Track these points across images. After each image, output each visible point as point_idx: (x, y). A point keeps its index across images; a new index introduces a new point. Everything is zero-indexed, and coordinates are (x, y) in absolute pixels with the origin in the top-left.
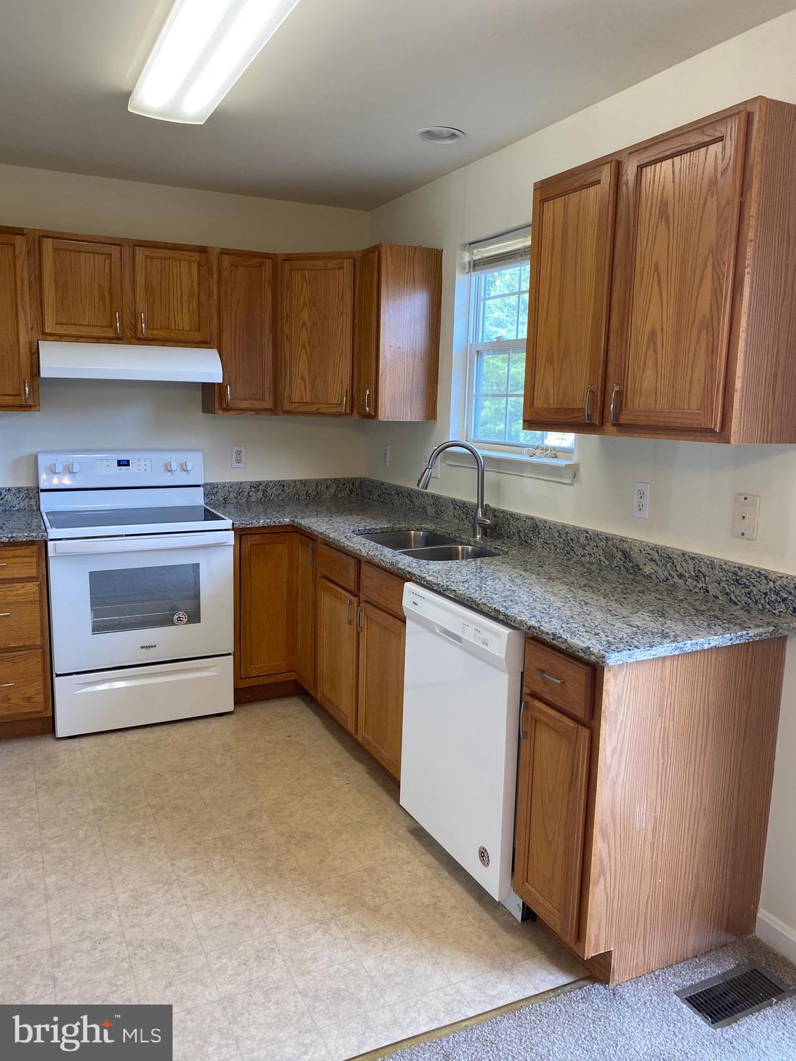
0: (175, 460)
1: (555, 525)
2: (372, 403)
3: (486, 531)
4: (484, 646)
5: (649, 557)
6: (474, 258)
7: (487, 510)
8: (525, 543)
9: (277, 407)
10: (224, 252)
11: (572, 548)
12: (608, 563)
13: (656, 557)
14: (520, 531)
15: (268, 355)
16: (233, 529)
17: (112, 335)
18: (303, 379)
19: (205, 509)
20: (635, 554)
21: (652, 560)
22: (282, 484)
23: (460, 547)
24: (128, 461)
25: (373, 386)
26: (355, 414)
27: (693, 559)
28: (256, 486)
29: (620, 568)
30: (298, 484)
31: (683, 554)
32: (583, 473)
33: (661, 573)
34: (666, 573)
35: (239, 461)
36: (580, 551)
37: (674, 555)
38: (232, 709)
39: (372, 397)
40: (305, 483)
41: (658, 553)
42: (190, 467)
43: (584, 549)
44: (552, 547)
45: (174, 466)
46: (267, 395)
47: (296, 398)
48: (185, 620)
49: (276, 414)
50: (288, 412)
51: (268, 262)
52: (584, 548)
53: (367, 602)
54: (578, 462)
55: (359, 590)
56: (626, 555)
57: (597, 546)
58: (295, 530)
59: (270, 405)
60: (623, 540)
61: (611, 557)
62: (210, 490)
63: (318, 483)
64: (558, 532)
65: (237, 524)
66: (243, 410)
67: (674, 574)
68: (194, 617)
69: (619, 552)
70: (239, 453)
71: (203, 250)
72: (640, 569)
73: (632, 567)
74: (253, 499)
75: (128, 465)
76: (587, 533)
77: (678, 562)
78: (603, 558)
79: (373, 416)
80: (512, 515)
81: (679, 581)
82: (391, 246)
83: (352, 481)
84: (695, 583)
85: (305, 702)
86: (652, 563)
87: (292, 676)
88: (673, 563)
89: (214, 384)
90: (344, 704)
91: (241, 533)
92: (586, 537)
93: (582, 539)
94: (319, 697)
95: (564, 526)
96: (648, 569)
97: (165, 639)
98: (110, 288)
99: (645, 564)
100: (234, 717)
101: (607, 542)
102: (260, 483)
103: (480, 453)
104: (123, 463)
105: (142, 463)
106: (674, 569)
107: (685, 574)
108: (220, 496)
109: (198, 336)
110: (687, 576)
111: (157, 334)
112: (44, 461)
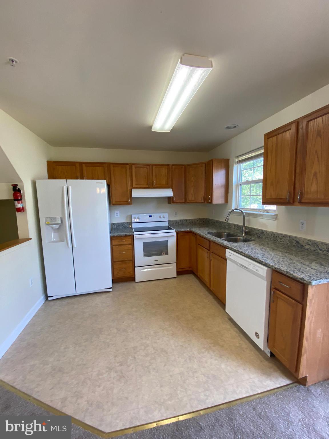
0: (162, 215)
1: (270, 232)
2: (211, 199)
3: (246, 233)
4: (257, 272)
5: (307, 243)
6: (239, 160)
7: (246, 228)
8: (259, 237)
9: (185, 202)
10: (173, 165)
11: (276, 239)
12: (290, 244)
13: (310, 243)
14: (257, 233)
15: (184, 189)
16: (176, 232)
17: (148, 187)
18: (192, 194)
19: (169, 227)
20: (301, 242)
22: (186, 220)
23: (239, 238)
24: (151, 216)
25: (211, 195)
26: (206, 203)
28: (180, 221)
29: (295, 246)
30: (191, 221)
31: (321, 243)
32: (279, 217)
33: (312, 249)
34: (314, 249)
35: (176, 215)
36: (279, 240)
37: (318, 243)
38: (176, 276)
39: (211, 198)
40: (192, 220)
42: (165, 216)
44: (269, 239)
45: (162, 217)
46: (183, 199)
47: (190, 199)
48: (165, 254)
50: (188, 203)
51: (183, 167)
52: (281, 239)
53: (213, 253)
54: (277, 214)
55: (210, 249)
56: (298, 242)
57: (286, 239)
58: (190, 232)
59: (184, 201)
60: (296, 237)
61: (292, 242)
62: (169, 222)
63: (195, 220)
64: (271, 234)
65: (177, 231)
66: (178, 203)
67: (318, 249)
68: (167, 253)
70: (176, 213)
71: (168, 165)
72: (304, 247)
73: (300, 246)
74: (179, 224)
75: (151, 217)
76: (282, 235)
77: (319, 245)
78: (288, 243)
79: (211, 202)
80: (254, 229)
81: (320, 251)
82: (216, 159)
83: (204, 219)
85: (194, 276)
86: (308, 245)
87: (190, 269)
88: (317, 246)
89: (171, 197)
90: (206, 279)
91: (178, 233)
93: (280, 237)
94: (198, 275)
95: (273, 233)
96: (307, 247)
97: (160, 258)
98: (147, 176)
99: (305, 245)
100: (176, 279)
101: (290, 238)
102: (181, 220)
103: (244, 212)
104: (150, 216)
105: (154, 216)
108: (172, 223)
109: (167, 186)
110: (324, 250)
111: (158, 186)
112: (133, 216)
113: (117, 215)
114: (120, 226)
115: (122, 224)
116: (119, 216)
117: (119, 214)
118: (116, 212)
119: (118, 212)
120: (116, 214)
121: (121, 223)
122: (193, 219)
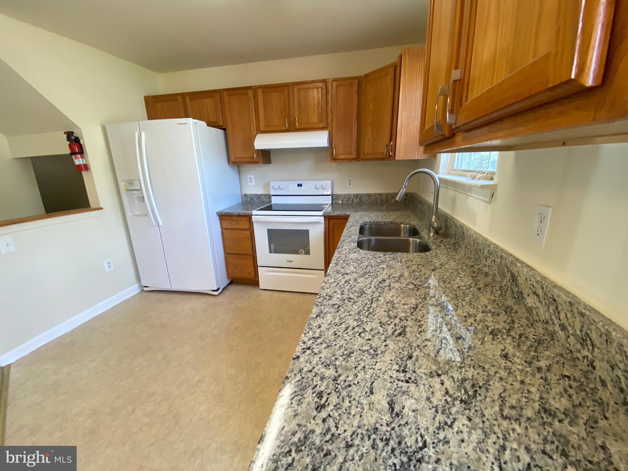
0: (319, 183)
2: (393, 150)
5: (534, 289)
9: (358, 158)
10: (334, 80)
11: (479, 257)
12: (499, 279)
13: (540, 292)
15: (355, 130)
16: (323, 216)
17: (285, 129)
18: (369, 141)
20: (521, 280)
21: (535, 293)
22: (369, 195)
24: (302, 184)
27: (582, 315)
28: (356, 196)
29: (507, 288)
31: (570, 302)
32: (499, 193)
33: (542, 312)
34: (547, 315)
35: (350, 184)
36: (483, 262)
37: (560, 299)
39: (393, 147)
40: (381, 195)
41: (543, 288)
42: (325, 186)
43: (486, 260)
45: (319, 187)
46: (354, 152)
47: (366, 152)
48: (304, 253)
49: (359, 161)
50: (363, 160)
51: (356, 81)
54: (497, 183)
56: (514, 279)
57: (494, 261)
59: (354, 156)
61: (503, 276)
62: (334, 197)
63: (387, 195)
66: (343, 159)
67: (556, 321)
68: (307, 252)
69: (509, 273)
70: (350, 180)
71: (324, 81)
72: (523, 298)
73: (518, 292)
74: (355, 202)
75: (301, 186)
77: (563, 309)
78: (497, 274)
79: (394, 157)
81: (560, 332)
84: (579, 346)
86: (535, 297)
88: (557, 308)
91: (327, 218)
92: (489, 250)
93: (486, 252)
96: (531, 301)
97: (297, 259)
98: (284, 107)
99: (528, 295)
101: (501, 260)
102: (358, 195)
104: (300, 185)
105: (307, 185)
106: (557, 315)
107: (568, 327)
108: (340, 200)
109: (321, 125)
110: (571, 332)
111: (303, 126)
112: (272, 184)
113: (251, 182)
114: (255, 199)
115: (259, 197)
116: (253, 183)
117: (253, 180)
118: (249, 176)
119: (252, 177)
120: (249, 180)
121: (256, 195)
122: (384, 194)
